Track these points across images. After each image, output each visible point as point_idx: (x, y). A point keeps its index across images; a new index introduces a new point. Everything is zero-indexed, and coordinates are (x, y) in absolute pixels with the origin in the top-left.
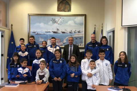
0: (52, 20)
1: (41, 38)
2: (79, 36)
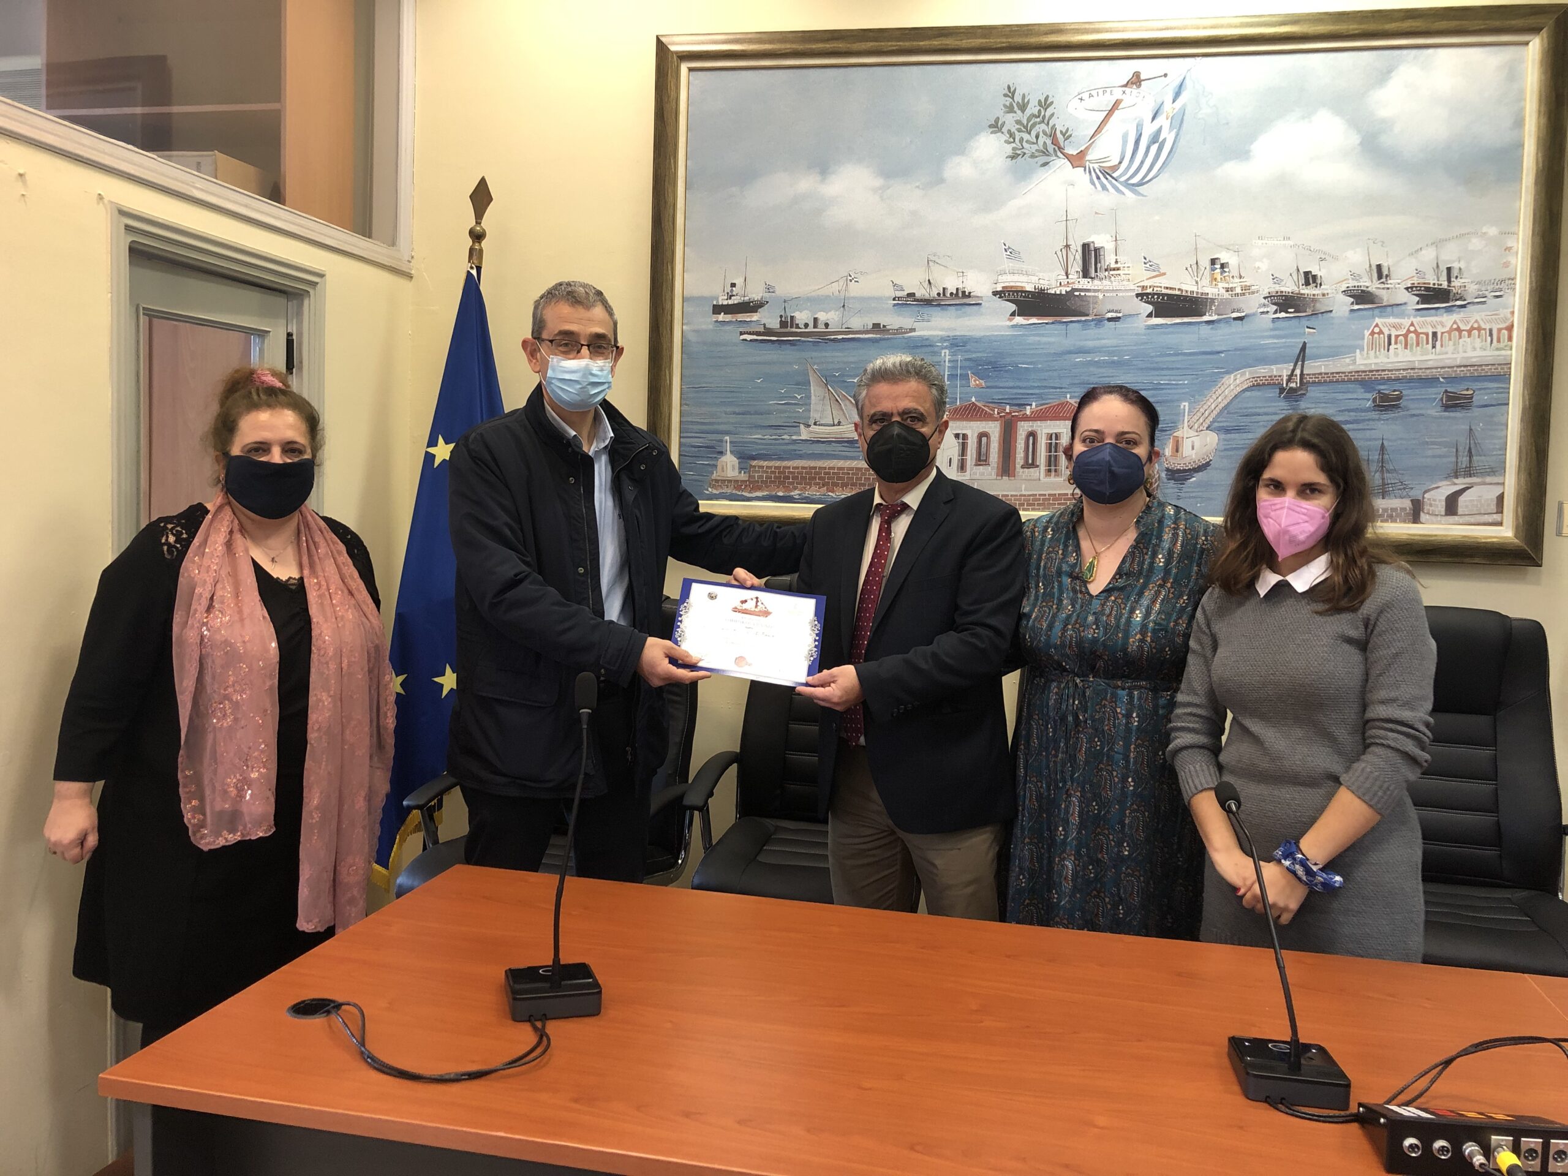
0: (1009, 121)
1: (826, 385)
2: (1430, 364)
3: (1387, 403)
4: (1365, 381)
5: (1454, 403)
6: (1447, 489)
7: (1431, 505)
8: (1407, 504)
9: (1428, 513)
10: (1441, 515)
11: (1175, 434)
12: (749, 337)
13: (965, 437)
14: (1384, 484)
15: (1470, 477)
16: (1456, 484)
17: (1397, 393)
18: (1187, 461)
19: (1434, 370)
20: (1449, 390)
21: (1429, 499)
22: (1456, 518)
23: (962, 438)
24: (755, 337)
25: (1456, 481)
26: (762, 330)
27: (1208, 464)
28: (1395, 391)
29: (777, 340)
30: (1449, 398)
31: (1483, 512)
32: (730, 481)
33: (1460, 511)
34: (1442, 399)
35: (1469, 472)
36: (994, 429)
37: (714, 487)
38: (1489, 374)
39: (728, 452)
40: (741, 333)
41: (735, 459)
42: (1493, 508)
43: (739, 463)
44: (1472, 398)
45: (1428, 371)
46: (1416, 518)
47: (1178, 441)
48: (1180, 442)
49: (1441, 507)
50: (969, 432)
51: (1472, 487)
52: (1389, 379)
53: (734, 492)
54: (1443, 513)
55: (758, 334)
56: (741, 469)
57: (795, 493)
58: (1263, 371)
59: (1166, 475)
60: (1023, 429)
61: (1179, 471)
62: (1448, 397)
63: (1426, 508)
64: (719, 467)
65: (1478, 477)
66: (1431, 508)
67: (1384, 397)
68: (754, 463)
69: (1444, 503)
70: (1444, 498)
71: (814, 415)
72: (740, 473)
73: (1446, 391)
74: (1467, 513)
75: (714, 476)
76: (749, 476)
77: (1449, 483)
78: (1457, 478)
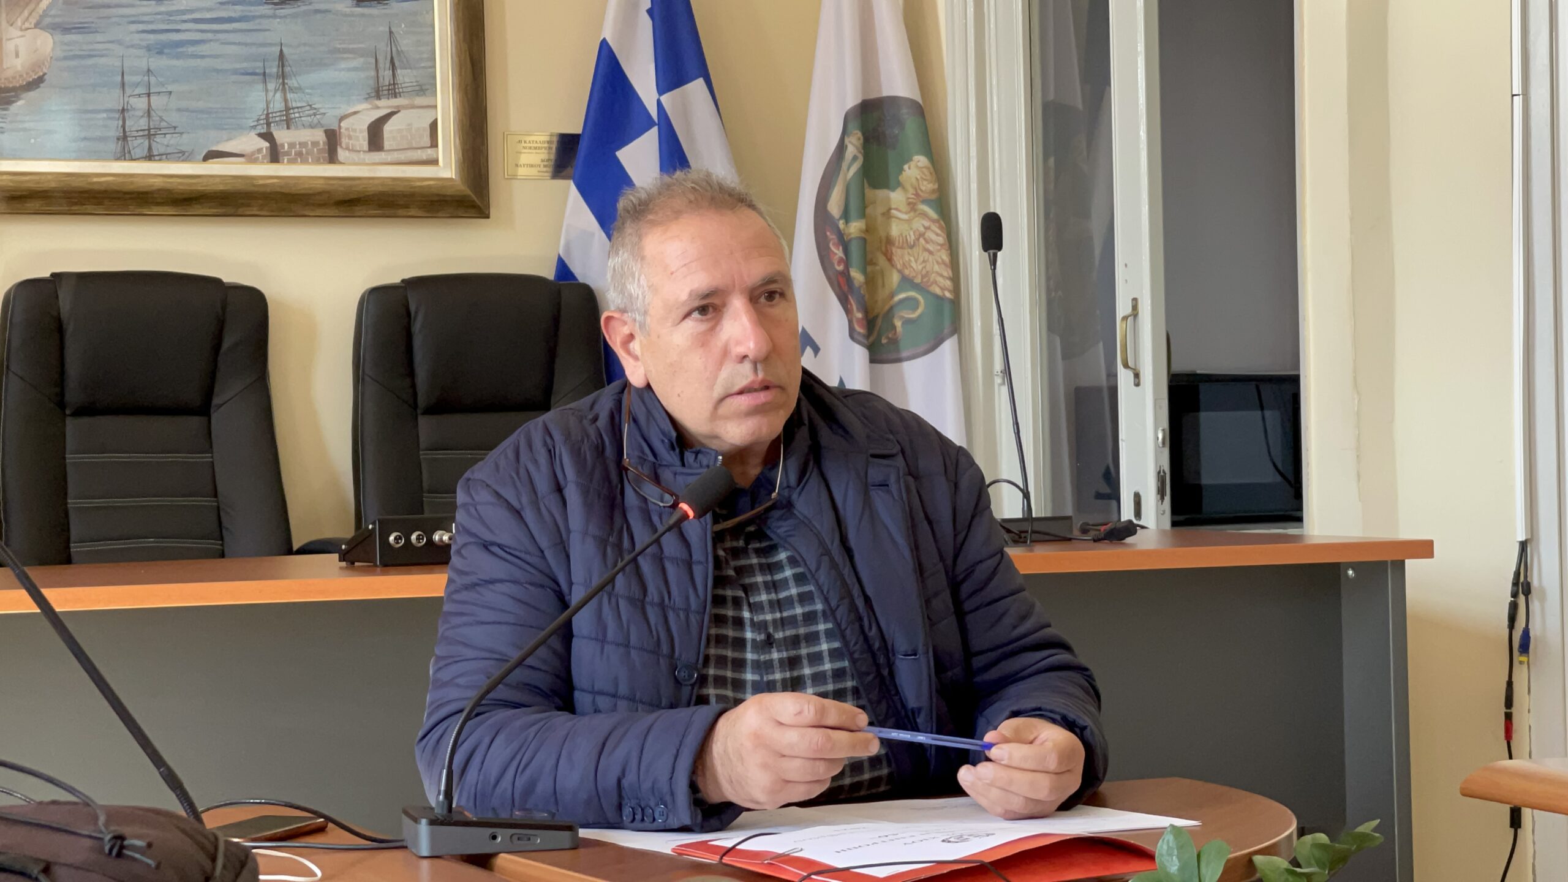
6: (368, 114)
7: (350, 137)
8: (320, 136)
9: (347, 149)
10: (364, 151)
14: (287, 109)
15: (396, 97)
16: (378, 108)
18: (10, 74)
21: (347, 129)
22: (383, 156)
25: (379, 103)
27: (40, 80)
31: (414, 145)
33: (387, 144)
35: (393, 91)
42: (426, 140)
46: (332, 157)
49: (363, 141)
51: (399, 111)
54: (367, 149)
63: (344, 141)
65: (404, 97)
66: (351, 142)
69: (366, 134)
70: (366, 127)
74: (395, 148)
77: (369, 106)
78: (380, 99)
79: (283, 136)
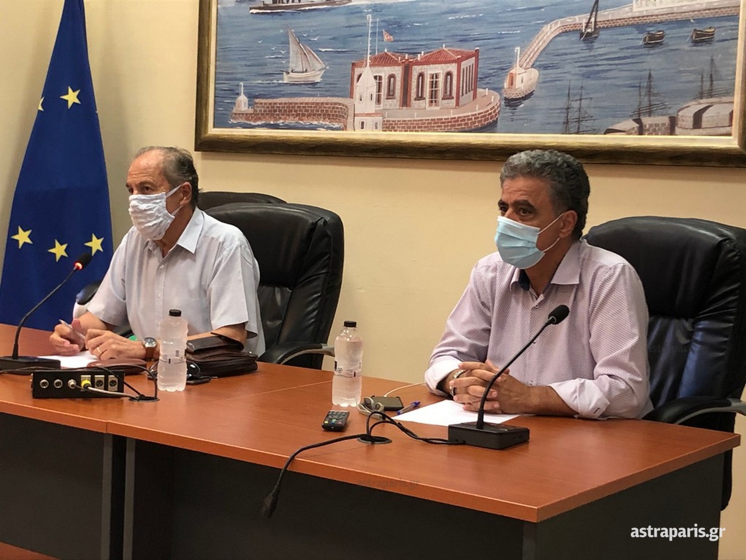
1: (299, 43)
2: (685, 9)
3: (654, 42)
4: (639, 25)
5: (702, 39)
6: (695, 107)
7: (683, 121)
8: (665, 120)
9: (681, 127)
10: (690, 128)
11: (511, 72)
12: (254, 11)
13: (380, 78)
14: (650, 105)
15: (712, 97)
16: (701, 104)
17: (661, 33)
18: (518, 92)
19: (687, 14)
20: (698, 29)
21: (682, 116)
22: (701, 131)
23: (378, 78)
24: (258, 11)
25: (700, 101)
26: (262, 6)
27: (531, 94)
28: (659, 31)
29: (271, 13)
30: (698, 36)
31: (719, 125)
32: (243, 114)
33: (704, 125)
34: (692, 36)
35: (710, 93)
36: (398, 71)
37: (234, 118)
38: (726, 15)
39: (242, 94)
40: (251, 9)
41: (246, 98)
42: (727, 123)
43: (249, 101)
44: (713, 35)
45: (683, 14)
46: (672, 132)
47: (512, 77)
48: (514, 78)
49: (690, 122)
50: (382, 75)
51: (712, 106)
52: (656, 23)
53: (246, 122)
54: (692, 127)
55: (260, 8)
56: (249, 105)
57: (280, 122)
58: (569, 20)
59: (505, 103)
60: (416, 70)
61: (513, 100)
62: (697, 34)
63: (680, 123)
64: (237, 104)
65: (716, 97)
66: (683, 124)
67: (652, 37)
68: (257, 101)
69: (692, 119)
70: (692, 115)
71: (292, 65)
72: (249, 108)
73: (695, 30)
74: (708, 126)
75: (234, 111)
76: (254, 110)
77: (696, 103)
78: (702, 99)
79: (647, 121)
